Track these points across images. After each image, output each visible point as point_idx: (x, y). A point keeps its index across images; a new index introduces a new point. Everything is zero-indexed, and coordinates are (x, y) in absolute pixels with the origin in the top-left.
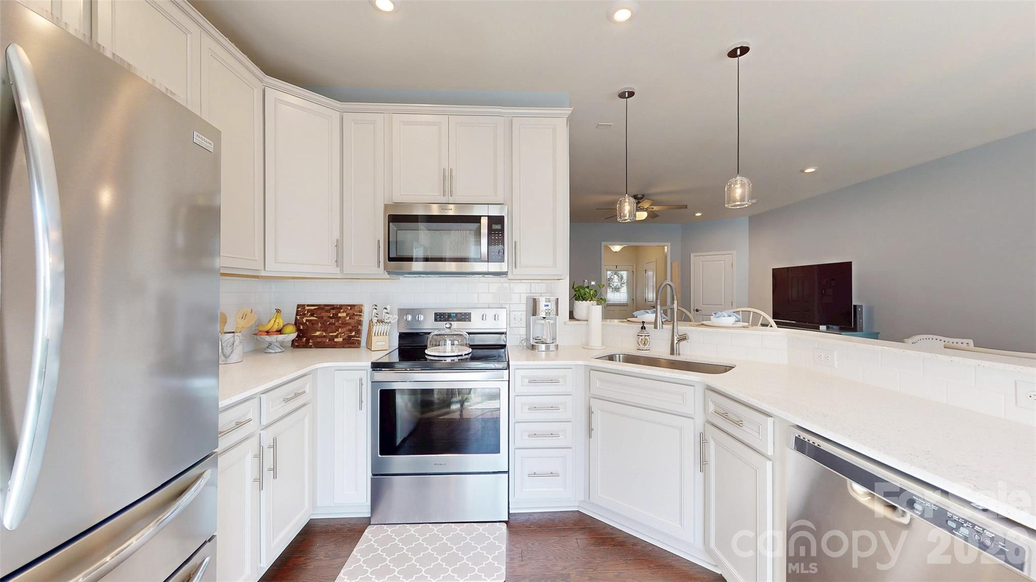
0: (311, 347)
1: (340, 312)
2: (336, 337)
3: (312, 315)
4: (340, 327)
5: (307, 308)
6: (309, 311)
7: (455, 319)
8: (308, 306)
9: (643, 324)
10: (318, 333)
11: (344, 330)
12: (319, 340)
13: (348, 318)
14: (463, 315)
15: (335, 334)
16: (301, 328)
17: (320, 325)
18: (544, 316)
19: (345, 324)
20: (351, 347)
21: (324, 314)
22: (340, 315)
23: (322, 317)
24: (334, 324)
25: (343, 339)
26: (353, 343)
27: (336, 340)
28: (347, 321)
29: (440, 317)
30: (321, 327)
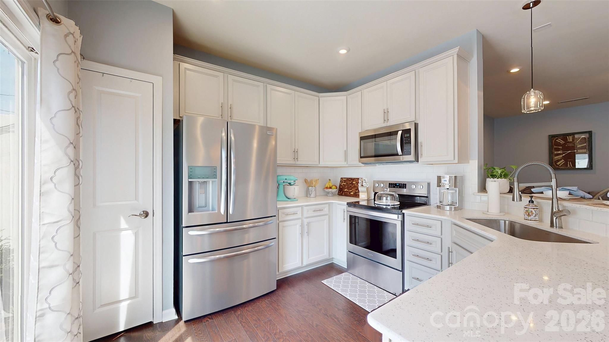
0: (343, 195)
1: (353, 181)
2: (351, 192)
3: (345, 182)
4: (353, 188)
5: (344, 179)
6: (344, 180)
7: (398, 187)
8: (344, 178)
9: (531, 198)
10: (346, 190)
11: (354, 189)
12: (346, 193)
13: (356, 184)
14: (402, 185)
15: (351, 191)
16: (341, 187)
17: (347, 186)
18: (448, 188)
19: (355, 187)
20: (356, 197)
21: (349, 182)
22: (353, 183)
23: (348, 183)
24: (351, 186)
25: (354, 193)
26: (357, 195)
27: (351, 193)
28: (356, 186)
29: (391, 186)
30: (347, 187)
